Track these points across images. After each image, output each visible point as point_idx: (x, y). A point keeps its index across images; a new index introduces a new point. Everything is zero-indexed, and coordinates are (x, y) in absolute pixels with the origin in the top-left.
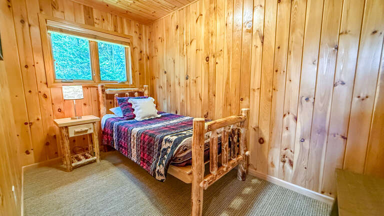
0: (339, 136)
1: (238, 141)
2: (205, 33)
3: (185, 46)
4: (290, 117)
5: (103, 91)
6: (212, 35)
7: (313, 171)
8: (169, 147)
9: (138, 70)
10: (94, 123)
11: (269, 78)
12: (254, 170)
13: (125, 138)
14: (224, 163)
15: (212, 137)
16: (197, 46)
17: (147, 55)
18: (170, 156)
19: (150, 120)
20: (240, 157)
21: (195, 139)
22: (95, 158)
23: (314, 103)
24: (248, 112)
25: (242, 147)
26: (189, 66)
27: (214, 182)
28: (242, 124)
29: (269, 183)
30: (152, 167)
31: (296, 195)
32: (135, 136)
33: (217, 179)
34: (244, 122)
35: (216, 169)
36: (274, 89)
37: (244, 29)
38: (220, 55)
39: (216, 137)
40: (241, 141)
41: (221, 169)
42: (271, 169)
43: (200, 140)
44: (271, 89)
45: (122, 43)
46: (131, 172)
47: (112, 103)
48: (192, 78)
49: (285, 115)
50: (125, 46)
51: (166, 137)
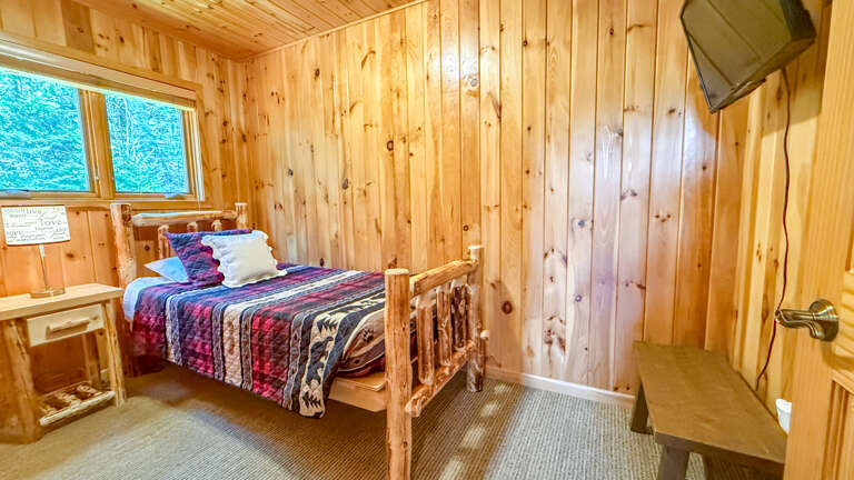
0: (634, 285)
1: (466, 312)
2: (383, 91)
3: (338, 116)
4: (555, 257)
5: (126, 219)
6: (398, 95)
7: (599, 354)
8: (329, 339)
9: (219, 167)
10: (104, 303)
11: (515, 185)
12: (497, 368)
13: (204, 332)
14: (444, 358)
15: (422, 307)
16: (365, 118)
17: (240, 130)
18: (336, 358)
19: (262, 284)
20: (472, 343)
21: (392, 312)
22: (111, 394)
23: (592, 229)
24: (481, 253)
25: (472, 323)
26: (348, 159)
27: (429, 400)
28: (471, 277)
29: (526, 388)
30: (288, 390)
31: (575, 402)
32: (236, 323)
33: (435, 393)
34: (474, 272)
35: (431, 372)
36: (526, 207)
37: (464, 90)
38: (417, 138)
39: (428, 305)
40: (471, 312)
41: (440, 371)
42: (527, 360)
43: (402, 314)
44: (520, 208)
45: (173, 99)
46: (220, 415)
47: (151, 247)
48: (356, 186)
49: (546, 255)
50: (183, 108)
51: (319, 318)
